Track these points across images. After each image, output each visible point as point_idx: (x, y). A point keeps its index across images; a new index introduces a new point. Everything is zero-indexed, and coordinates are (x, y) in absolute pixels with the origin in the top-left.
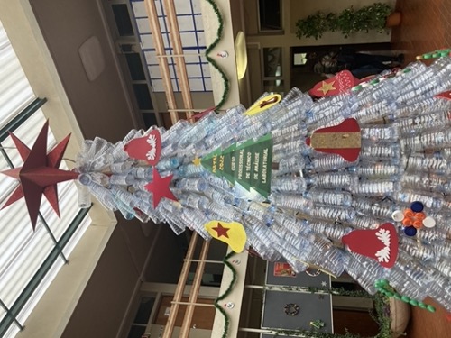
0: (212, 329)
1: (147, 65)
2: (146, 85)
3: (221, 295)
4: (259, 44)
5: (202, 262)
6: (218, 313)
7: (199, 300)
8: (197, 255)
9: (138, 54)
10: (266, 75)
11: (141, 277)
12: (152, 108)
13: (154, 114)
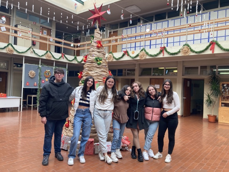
0: (40, 49)
1: (131, 28)
2: (127, 26)
3: (51, 52)
4: (137, 68)
5: (62, 46)
6: (45, 52)
7: (50, 45)
8: (65, 44)
9: (137, 24)
10: (127, 70)
11: (58, 21)
12: (120, 28)
13: (118, 28)
